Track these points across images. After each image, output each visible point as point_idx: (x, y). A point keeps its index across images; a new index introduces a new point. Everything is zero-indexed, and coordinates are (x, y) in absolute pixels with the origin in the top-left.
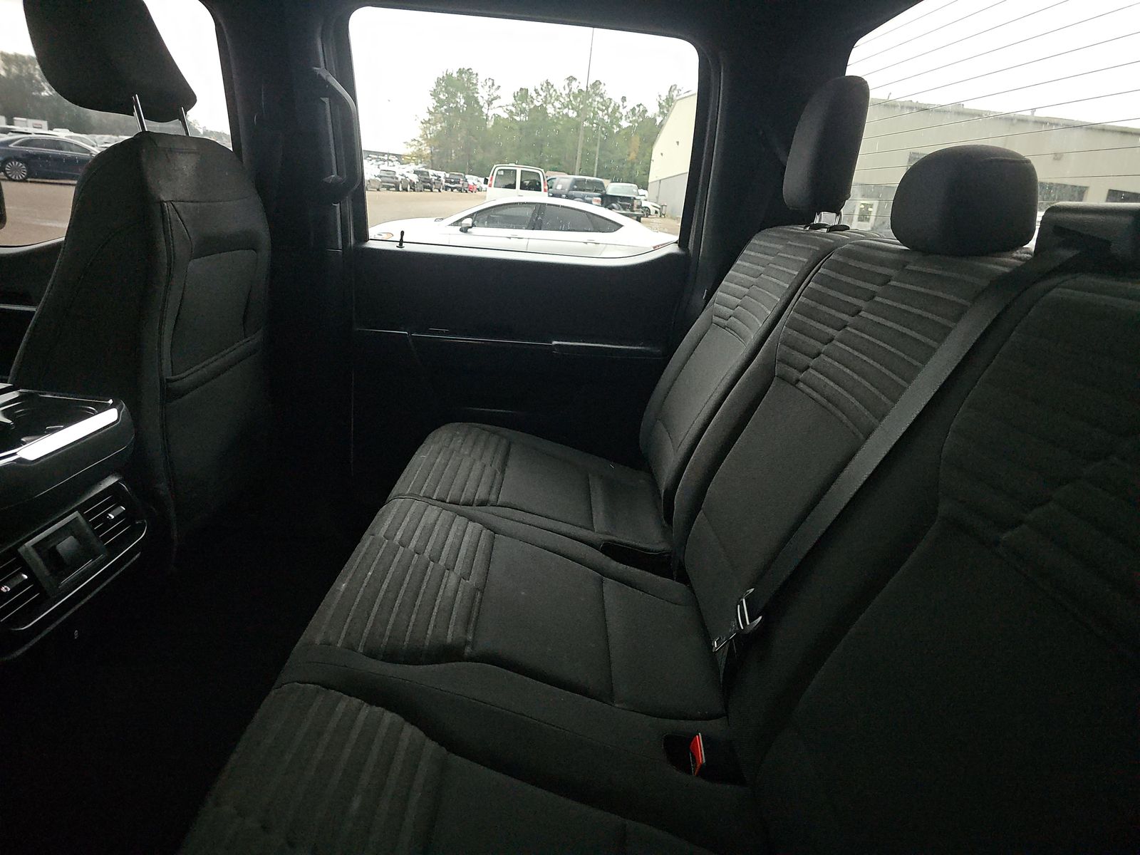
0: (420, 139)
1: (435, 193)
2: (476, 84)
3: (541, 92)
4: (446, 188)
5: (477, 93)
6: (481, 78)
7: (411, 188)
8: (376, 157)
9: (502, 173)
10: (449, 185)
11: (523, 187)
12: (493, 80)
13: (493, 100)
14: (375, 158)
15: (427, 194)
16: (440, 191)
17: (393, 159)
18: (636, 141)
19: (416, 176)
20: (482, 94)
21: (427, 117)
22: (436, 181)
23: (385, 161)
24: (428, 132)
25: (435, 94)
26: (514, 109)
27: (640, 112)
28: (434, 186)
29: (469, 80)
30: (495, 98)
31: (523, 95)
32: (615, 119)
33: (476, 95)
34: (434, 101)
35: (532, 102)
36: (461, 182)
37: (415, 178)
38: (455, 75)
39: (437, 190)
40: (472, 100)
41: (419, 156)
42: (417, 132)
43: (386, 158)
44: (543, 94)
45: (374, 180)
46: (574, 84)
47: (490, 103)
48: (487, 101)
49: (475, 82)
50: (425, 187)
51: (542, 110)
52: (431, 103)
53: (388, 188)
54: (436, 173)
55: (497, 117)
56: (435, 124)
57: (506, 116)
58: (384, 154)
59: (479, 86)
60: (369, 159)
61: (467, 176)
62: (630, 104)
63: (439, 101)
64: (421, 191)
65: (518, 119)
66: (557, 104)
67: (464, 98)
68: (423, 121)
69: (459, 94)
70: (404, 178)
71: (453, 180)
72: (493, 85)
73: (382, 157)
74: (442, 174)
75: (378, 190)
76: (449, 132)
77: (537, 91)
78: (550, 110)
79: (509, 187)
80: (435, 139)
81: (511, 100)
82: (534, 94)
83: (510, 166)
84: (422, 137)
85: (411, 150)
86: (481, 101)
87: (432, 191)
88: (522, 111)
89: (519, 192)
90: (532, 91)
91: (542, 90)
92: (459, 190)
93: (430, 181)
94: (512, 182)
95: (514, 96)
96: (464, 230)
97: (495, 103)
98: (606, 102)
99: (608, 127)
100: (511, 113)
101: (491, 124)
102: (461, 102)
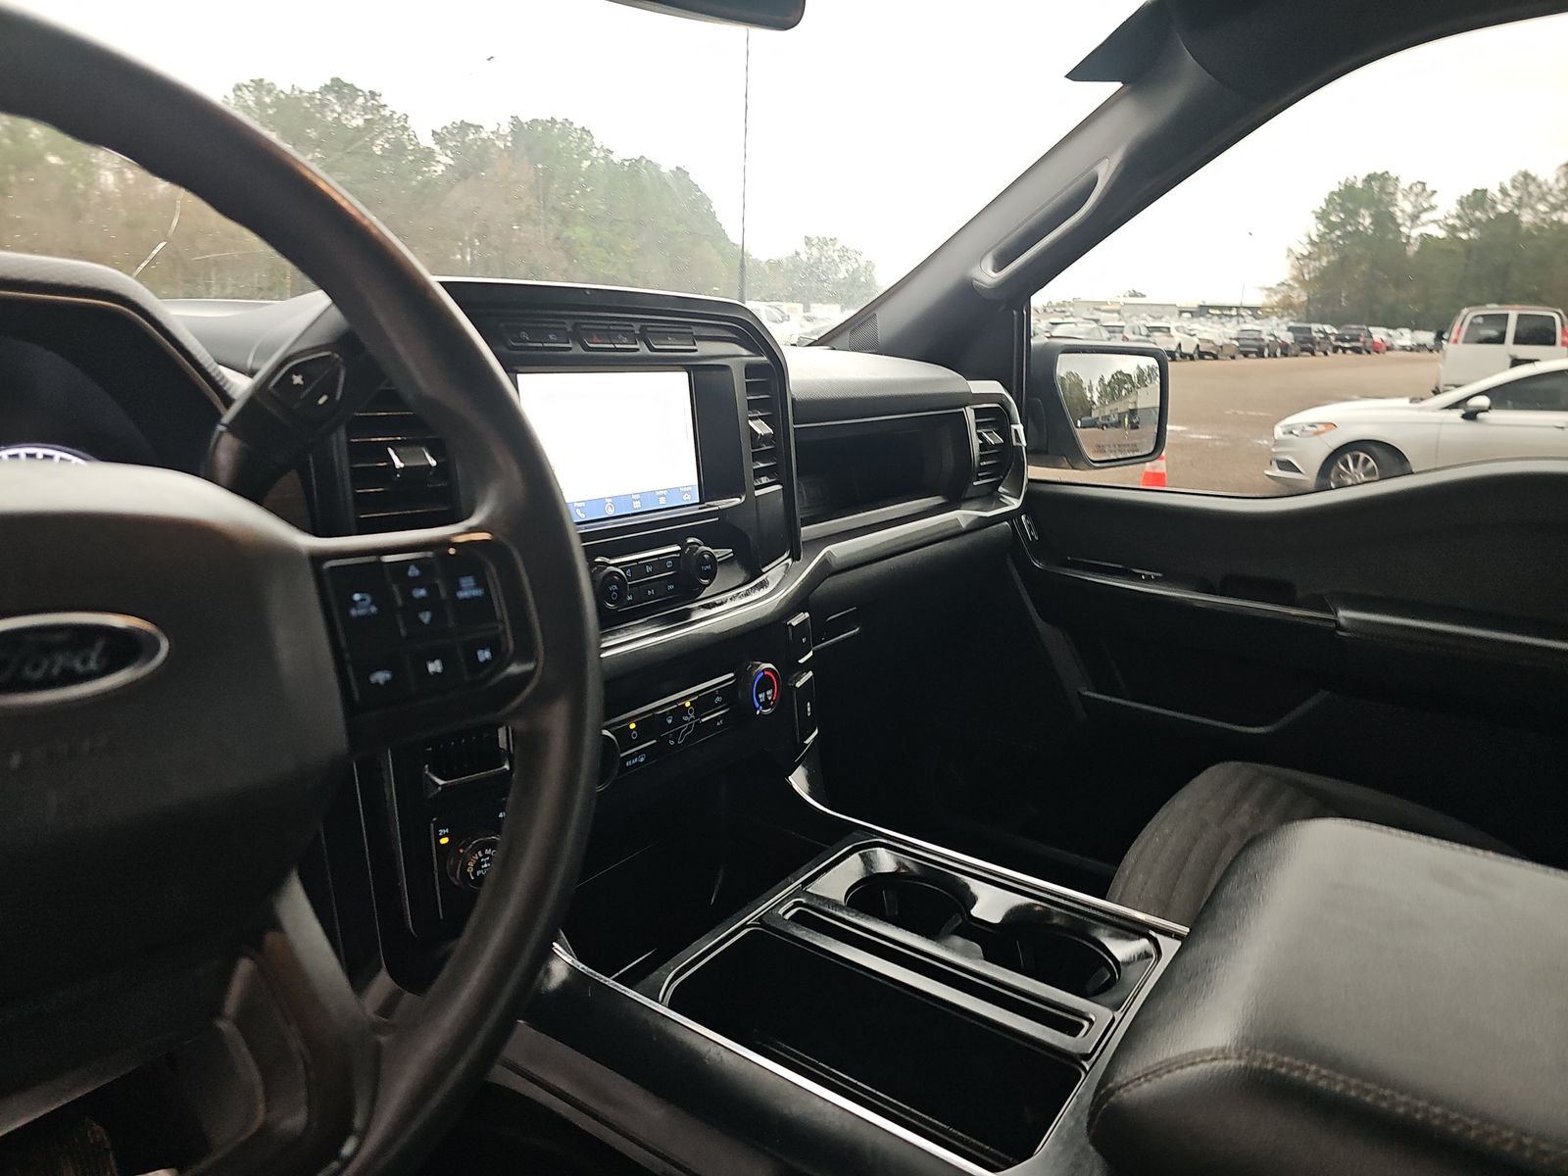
0: (1291, 282)
1: (1320, 356)
2: (1393, 194)
3: (1511, 192)
4: (1335, 349)
5: (1395, 207)
6: (1404, 184)
7: (1282, 353)
8: (1218, 312)
9: (1480, 320)
10: (1340, 344)
11: (1518, 340)
12: (1424, 184)
13: (1421, 212)
14: (1218, 315)
15: (1306, 360)
16: (1326, 354)
17: (1243, 314)
19: (1290, 334)
20: (1403, 206)
21: (1306, 249)
22: (1323, 341)
23: (1231, 316)
24: (1305, 271)
25: (1322, 216)
26: (1458, 223)
28: (1317, 348)
29: (1382, 189)
30: (1425, 210)
33: (1391, 209)
34: (1321, 227)
35: (1493, 208)
36: (1362, 339)
37: (1288, 338)
38: (1359, 185)
39: (1322, 354)
40: (1385, 220)
41: (1286, 306)
42: (1287, 273)
43: (1234, 312)
44: (1515, 194)
45: (1228, 345)
47: (1414, 218)
48: (1409, 216)
49: (1391, 190)
50: (1303, 350)
51: (1511, 219)
52: (1315, 228)
53: (1246, 355)
54: (1320, 327)
55: (1426, 239)
56: (1319, 259)
57: (1442, 234)
58: (1230, 308)
59: (1399, 196)
60: (1209, 315)
61: (1371, 329)
63: (1329, 224)
64: (1296, 356)
65: (1464, 236)
66: (1542, 207)
67: (1371, 216)
68: (1299, 256)
69: (1363, 211)
70: (1272, 339)
71: (1347, 337)
72: (1424, 190)
73: (1227, 312)
74: (1328, 329)
75: (1233, 358)
76: (1341, 267)
77: (1503, 191)
78: (1526, 217)
79: (1488, 341)
80: (1316, 279)
81: (1454, 209)
82: (1499, 195)
83: (1493, 309)
84: (1295, 279)
85: (1276, 298)
86: (1400, 217)
87: (1313, 354)
88: (1474, 224)
89: (1510, 348)
90: (1494, 191)
91: (1514, 187)
92: (1357, 350)
93: (1312, 340)
94: (1493, 333)
95: (1461, 203)
96: (1471, 416)
97: (1425, 217)
100: (1451, 229)
101: (1414, 249)
102: (1366, 221)
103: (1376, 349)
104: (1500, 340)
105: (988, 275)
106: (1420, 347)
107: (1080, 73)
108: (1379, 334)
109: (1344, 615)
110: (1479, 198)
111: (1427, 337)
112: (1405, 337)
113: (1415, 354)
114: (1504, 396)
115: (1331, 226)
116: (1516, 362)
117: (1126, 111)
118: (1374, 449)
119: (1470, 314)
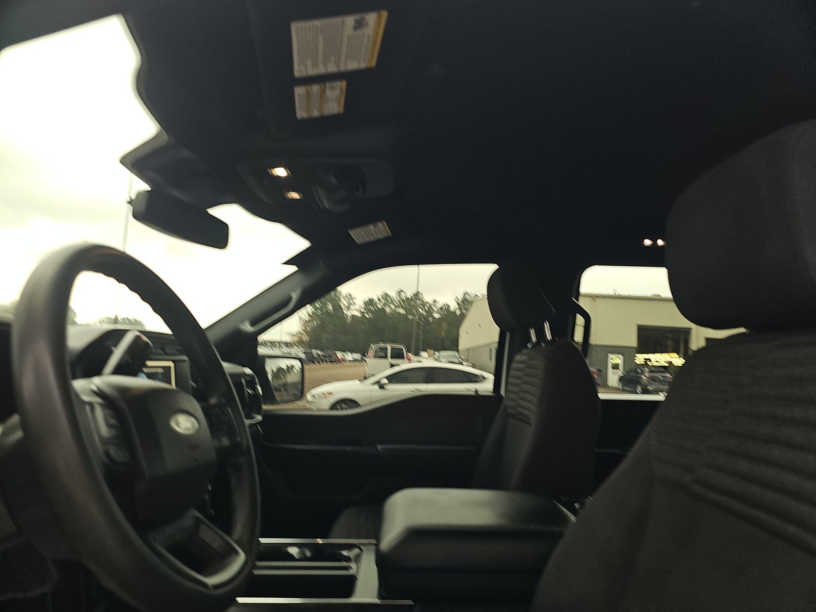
0: (302, 332)
1: (317, 364)
4: (323, 361)
6: (343, 294)
8: (269, 344)
9: (378, 349)
11: (392, 357)
12: (351, 295)
13: (351, 306)
15: (312, 366)
16: (319, 363)
17: (281, 344)
18: (444, 326)
19: (303, 354)
20: (344, 302)
22: (317, 357)
23: (276, 346)
24: (308, 327)
26: (364, 311)
27: (446, 309)
28: (316, 361)
29: (336, 296)
32: (430, 312)
33: (340, 304)
34: (312, 310)
35: (376, 306)
36: (333, 357)
40: (337, 307)
41: (300, 343)
42: (299, 328)
43: (276, 343)
44: (383, 301)
46: (402, 294)
47: (348, 308)
48: (346, 306)
49: (340, 297)
50: (310, 361)
51: (383, 310)
54: (316, 352)
55: (353, 316)
56: (312, 323)
57: (360, 315)
59: (343, 299)
60: (265, 345)
61: (337, 352)
62: (439, 305)
63: (316, 308)
64: (307, 364)
65: (367, 316)
66: (393, 307)
67: (332, 305)
68: (305, 321)
69: (329, 303)
71: (327, 356)
72: (351, 297)
74: (319, 352)
77: (379, 300)
78: (388, 310)
79: (382, 357)
80: (313, 331)
81: (362, 305)
82: (377, 301)
83: (382, 345)
85: (296, 339)
86: (343, 307)
87: (314, 363)
88: (370, 311)
89: (390, 360)
90: (376, 299)
91: (382, 298)
92: (331, 362)
93: (314, 358)
94: (383, 355)
95: (365, 303)
96: (382, 387)
97: (352, 308)
98: (424, 304)
99: (426, 318)
100: (362, 313)
101: (349, 320)
102: (330, 307)
103: (339, 361)
104: (386, 357)
105: (247, 327)
106: (355, 360)
107: (288, 262)
108: (339, 355)
109: (379, 447)
110: (370, 302)
111: (357, 356)
112: (349, 356)
113: (354, 364)
114: (392, 379)
116: (392, 366)
117: (298, 277)
118: (348, 402)
119: (374, 347)
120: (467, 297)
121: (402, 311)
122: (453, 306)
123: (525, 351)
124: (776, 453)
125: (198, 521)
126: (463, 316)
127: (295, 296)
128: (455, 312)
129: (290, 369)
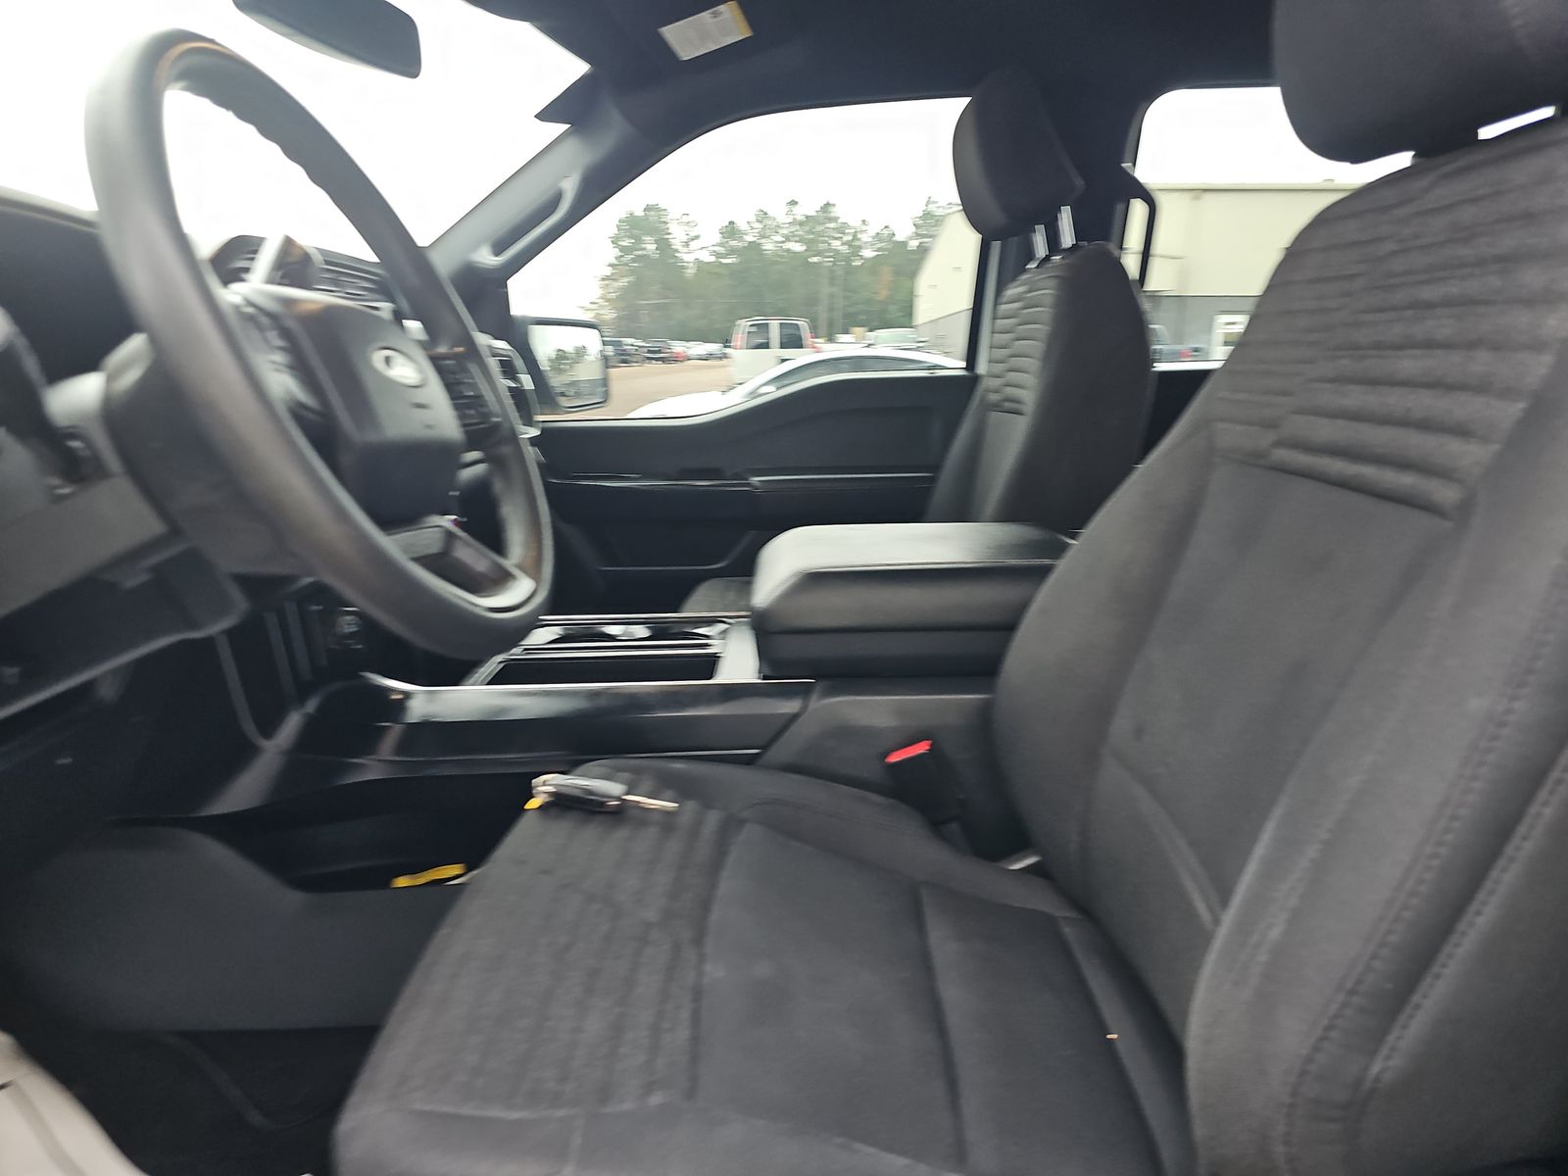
0: (600, 301)
1: (636, 367)
2: (667, 223)
3: (755, 225)
4: (648, 360)
5: (669, 234)
6: (673, 215)
9: (751, 330)
11: (783, 346)
12: (688, 215)
13: (691, 240)
16: (641, 364)
18: (886, 275)
20: (677, 235)
21: (608, 271)
22: (635, 353)
24: (610, 291)
25: (615, 241)
26: (721, 250)
27: (885, 238)
28: (632, 359)
29: (658, 218)
30: (694, 238)
31: (731, 231)
32: (855, 247)
33: (668, 237)
34: (616, 251)
35: (743, 237)
36: (666, 351)
37: (607, 350)
38: (641, 214)
39: (637, 365)
40: (664, 245)
42: (595, 292)
44: (758, 227)
46: (796, 209)
47: (686, 244)
48: (683, 243)
49: (664, 219)
50: (622, 362)
51: (757, 247)
52: (611, 254)
54: (632, 341)
55: (699, 263)
56: (618, 280)
57: (710, 259)
59: (671, 225)
61: (671, 342)
62: (873, 229)
63: (623, 249)
64: (616, 367)
65: (726, 261)
66: (777, 238)
67: (654, 242)
68: (603, 277)
69: (647, 238)
71: (655, 350)
72: (690, 221)
74: (638, 342)
76: (636, 289)
77: (749, 225)
78: (768, 246)
79: (758, 346)
80: (619, 299)
81: (718, 238)
82: (746, 227)
83: (759, 320)
84: (603, 297)
86: (675, 244)
87: (630, 365)
88: (732, 252)
89: (776, 352)
90: (742, 223)
91: (756, 221)
92: (662, 360)
93: (627, 353)
94: (762, 340)
95: (721, 233)
97: (694, 245)
98: (842, 229)
99: (848, 259)
100: (718, 255)
101: (690, 272)
102: (651, 247)
103: (676, 359)
104: (766, 346)
105: (486, 258)
106: (709, 356)
107: (544, 115)
108: (678, 347)
109: (756, 480)
111: (714, 348)
112: (697, 349)
113: (708, 363)
115: (625, 250)
116: (782, 360)
117: (572, 146)
119: (744, 325)
120: (931, 207)
121: (798, 247)
122: (904, 231)
123: (1024, 277)
124: (1409, 364)
125: (450, 536)
126: (923, 251)
127: (570, 187)
128: (904, 244)
129: (581, 352)
